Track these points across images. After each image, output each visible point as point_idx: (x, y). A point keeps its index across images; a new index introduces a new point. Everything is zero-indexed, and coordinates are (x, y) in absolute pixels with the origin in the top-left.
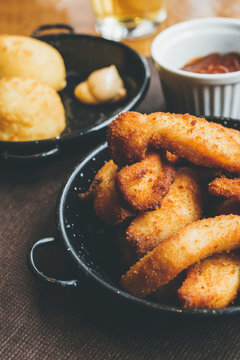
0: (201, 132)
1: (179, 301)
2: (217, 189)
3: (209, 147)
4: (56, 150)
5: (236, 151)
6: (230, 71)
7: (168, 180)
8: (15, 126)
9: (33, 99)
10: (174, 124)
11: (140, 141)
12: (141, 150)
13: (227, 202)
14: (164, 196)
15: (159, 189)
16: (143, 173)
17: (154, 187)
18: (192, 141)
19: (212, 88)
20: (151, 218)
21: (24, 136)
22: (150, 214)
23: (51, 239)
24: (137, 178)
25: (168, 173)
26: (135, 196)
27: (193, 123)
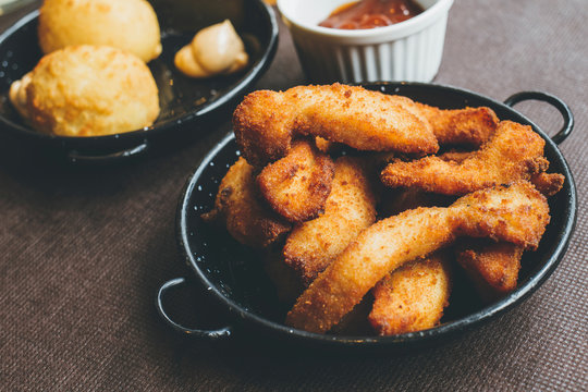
0: (360, 104)
1: (374, 328)
2: (394, 178)
3: (374, 123)
4: (144, 146)
5: (410, 124)
6: (394, 23)
7: (328, 174)
8: (86, 115)
9: (111, 76)
10: (323, 98)
11: (282, 128)
12: (284, 140)
13: (405, 195)
14: (326, 197)
15: (318, 187)
16: (294, 170)
17: (310, 188)
18: (351, 118)
19: (361, 49)
20: (313, 228)
21: (100, 129)
22: (310, 224)
23: (180, 281)
24: (288, 178)
25: (326, 167)
26: (287, 204)
27: (348, 95)
